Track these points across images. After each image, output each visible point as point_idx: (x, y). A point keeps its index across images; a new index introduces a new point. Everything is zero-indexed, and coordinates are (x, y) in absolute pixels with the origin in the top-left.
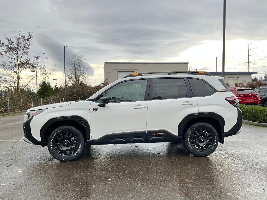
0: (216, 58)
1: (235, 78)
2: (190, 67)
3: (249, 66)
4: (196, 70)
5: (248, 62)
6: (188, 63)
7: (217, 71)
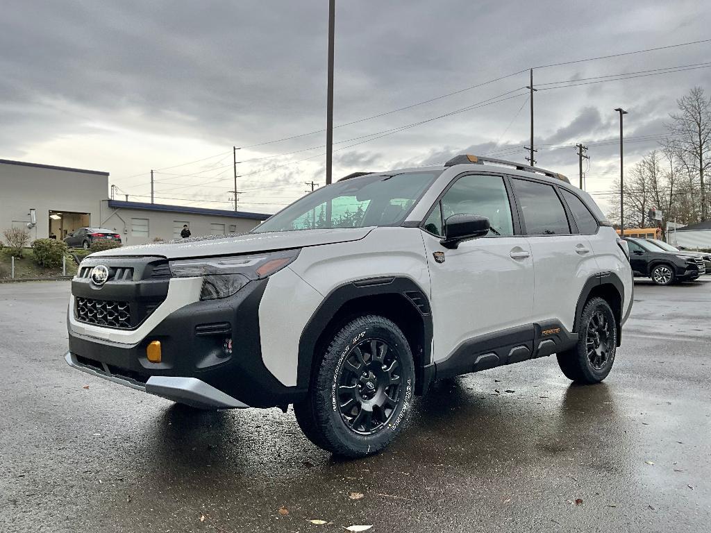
0: (152, 172)
1: (227, 225)
2: (112, 186)
3: (236, 200)
4: (127, 196)
5: (234, 190)
6: (107, 174)
7: (154, 203)
